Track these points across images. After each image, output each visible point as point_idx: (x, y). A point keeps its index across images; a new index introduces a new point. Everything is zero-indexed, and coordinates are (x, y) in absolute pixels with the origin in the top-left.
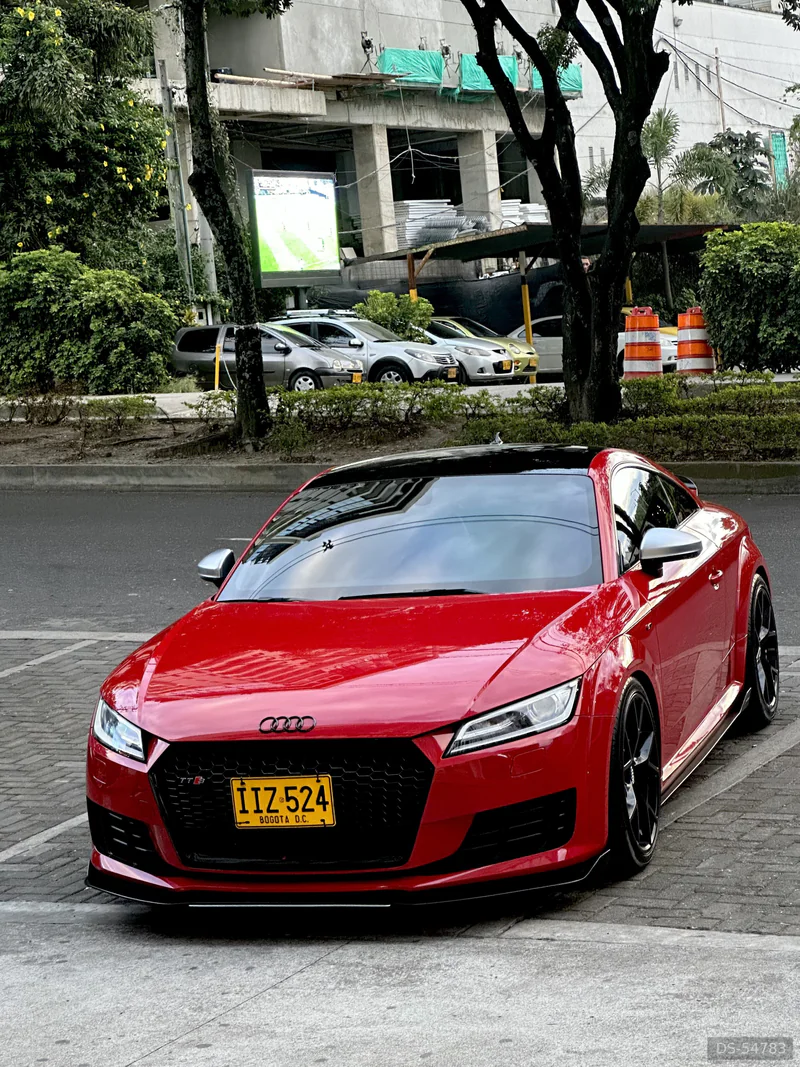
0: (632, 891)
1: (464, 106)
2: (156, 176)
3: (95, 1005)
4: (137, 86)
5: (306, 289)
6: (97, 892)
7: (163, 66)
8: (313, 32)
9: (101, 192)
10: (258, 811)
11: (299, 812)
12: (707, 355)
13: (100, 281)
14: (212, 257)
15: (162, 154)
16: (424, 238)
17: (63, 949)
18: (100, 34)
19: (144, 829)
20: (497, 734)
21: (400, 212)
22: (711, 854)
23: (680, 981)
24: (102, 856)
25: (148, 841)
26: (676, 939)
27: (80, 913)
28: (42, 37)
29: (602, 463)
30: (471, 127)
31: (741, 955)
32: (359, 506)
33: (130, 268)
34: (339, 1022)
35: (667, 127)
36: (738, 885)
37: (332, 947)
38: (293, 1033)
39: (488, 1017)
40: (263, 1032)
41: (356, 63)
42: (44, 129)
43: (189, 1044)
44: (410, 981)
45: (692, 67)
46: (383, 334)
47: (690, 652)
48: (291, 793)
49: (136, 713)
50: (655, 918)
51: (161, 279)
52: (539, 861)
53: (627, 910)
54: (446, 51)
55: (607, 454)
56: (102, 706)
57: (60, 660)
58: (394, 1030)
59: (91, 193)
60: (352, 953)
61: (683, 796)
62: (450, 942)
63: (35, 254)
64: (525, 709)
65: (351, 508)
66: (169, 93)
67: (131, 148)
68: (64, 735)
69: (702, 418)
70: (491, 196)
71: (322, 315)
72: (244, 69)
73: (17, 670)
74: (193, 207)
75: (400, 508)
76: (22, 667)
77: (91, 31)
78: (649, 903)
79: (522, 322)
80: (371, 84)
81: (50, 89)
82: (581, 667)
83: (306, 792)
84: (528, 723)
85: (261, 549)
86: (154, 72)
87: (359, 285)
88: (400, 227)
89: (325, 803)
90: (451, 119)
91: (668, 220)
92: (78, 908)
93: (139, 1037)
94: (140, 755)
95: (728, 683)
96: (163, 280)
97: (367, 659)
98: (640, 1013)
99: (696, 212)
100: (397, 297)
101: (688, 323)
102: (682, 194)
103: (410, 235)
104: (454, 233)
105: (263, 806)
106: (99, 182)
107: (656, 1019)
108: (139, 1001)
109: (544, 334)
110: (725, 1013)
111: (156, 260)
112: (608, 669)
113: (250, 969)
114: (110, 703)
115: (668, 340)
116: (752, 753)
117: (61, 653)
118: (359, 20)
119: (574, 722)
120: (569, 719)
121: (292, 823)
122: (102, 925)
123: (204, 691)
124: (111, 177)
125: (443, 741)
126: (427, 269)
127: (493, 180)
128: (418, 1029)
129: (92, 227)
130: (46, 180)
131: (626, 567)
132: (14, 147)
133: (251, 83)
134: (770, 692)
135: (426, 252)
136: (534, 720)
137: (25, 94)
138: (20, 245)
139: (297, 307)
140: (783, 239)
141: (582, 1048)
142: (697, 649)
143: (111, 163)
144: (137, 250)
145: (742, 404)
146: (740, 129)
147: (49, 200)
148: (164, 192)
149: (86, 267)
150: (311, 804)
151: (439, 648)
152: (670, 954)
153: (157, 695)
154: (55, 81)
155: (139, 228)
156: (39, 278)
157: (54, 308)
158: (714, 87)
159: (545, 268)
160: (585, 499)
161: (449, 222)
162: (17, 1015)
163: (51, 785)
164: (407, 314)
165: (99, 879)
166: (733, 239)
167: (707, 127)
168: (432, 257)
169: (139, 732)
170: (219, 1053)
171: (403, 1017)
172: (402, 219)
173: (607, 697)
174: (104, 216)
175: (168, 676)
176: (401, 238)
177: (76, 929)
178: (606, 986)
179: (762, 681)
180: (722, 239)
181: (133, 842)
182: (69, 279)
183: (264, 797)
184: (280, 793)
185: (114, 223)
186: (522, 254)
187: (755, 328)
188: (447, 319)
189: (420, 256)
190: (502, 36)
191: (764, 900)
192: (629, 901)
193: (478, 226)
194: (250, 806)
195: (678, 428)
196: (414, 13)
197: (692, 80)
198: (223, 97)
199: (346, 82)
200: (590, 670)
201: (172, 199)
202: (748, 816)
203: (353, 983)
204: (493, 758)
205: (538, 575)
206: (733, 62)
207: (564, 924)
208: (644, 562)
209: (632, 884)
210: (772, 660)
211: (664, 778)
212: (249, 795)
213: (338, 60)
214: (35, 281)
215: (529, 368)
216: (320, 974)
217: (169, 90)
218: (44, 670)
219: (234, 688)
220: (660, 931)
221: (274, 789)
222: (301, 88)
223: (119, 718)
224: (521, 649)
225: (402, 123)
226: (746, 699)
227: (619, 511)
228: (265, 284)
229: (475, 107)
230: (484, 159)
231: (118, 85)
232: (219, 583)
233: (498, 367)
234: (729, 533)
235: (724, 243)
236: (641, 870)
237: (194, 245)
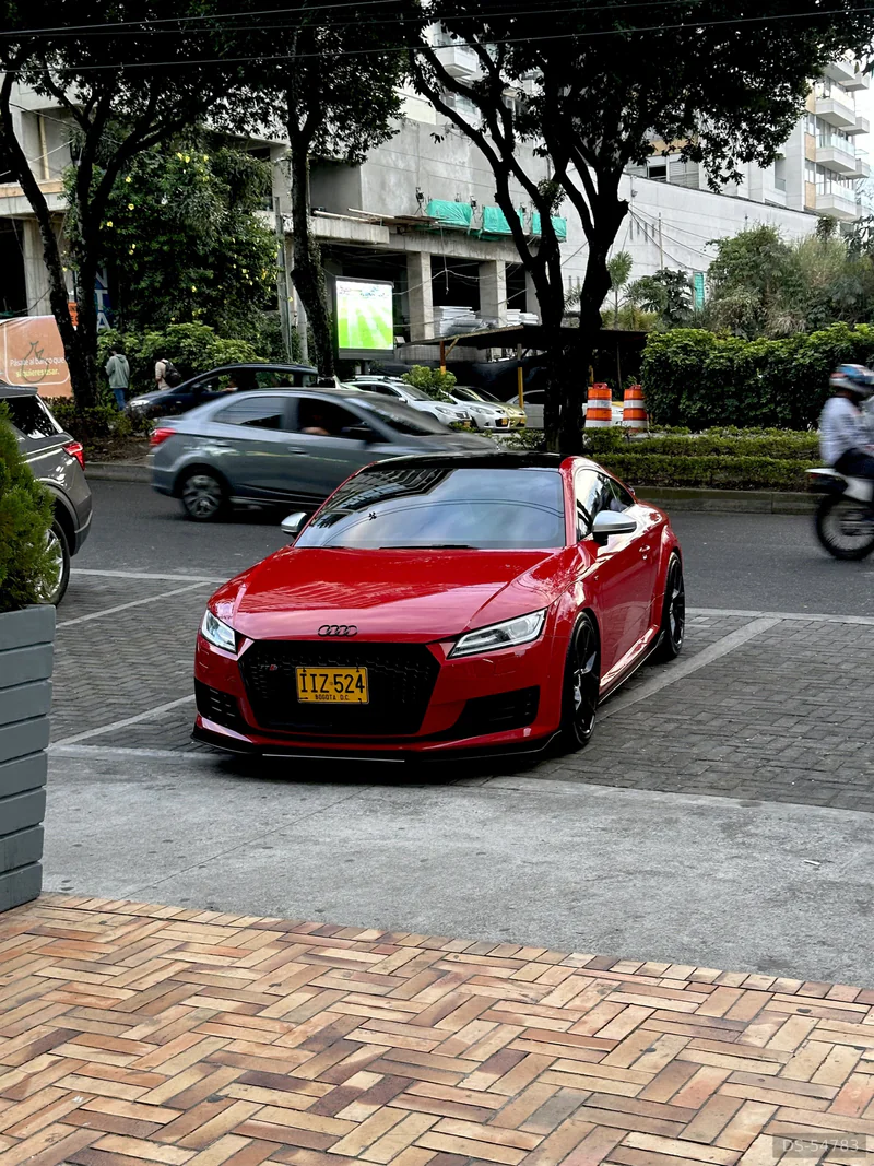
0: (575, 761)
1: (484, 243)
2: (270, 276)
3: (192, 818)
4: (259, 214)
5: (369, 361)
6: (199, 744)
7: (278, 202)
8: (383, 185)
9: (231, 286)
10: (314, 691)
11: (343, 693)
12: (643, 418)
13: (227, 347)
14: (305, 336)
15: (274, 261)
16: (452, 331)
17: (173, 781)
18: (234, 175)
19: (234, 701)
20: (486, 645)
21: (437, 313)
22: (631, 739)
23: (606, 820)
24: (203, 719)
25: (236, 708)
26: (604, 792)
27: (187, 759)
28: (194, 175)
29: (568, 466)
30: (488, 257)
31: (650, 805)
32: (396, 489)
33: (248, 340)
34: (364, 837)
35: (624, 263)
36: (649, 760)
37: (361, 788)
38: (331, 842)
39: (469, 838)
40: (310, 840)
41: (412, 209)
42: (193, 239)
43: (257, 846)
44: (416, 813)
45: (642, 225)
46: (422, 396)
47: (624, 605)
48: (338, 679)
49: (231, 620)
50: (590, 778)
51: (270, 348)
52: (509, 736)
53: (571, 773)
54: (474, 204)
55: (572, 459)
56: (208, 614)
57: (183, 594)
58: (401, 843)
59: (224, 286)
60: (376, 792)
61: (614, 701)
62: (445, 788)
63: (183, 326)
64: (506, 628)
65: (390, 490)
66: (281, 220)
67: (254, 256)
68: (183, 643)
69: (638, 456)
70: (500, 306)
71: (380, 380)
72: (335, 208)
73: (153, 599)
74: (294, 298)
75: (425, 492)
76: (158, 598)
77: (229, 173)
78: (585, 769)
79: (516, 393)
80: (421, 224)
81: (199, 212)
82: (546, 602)
83: (349, 679)
84: (508, 639)
85: (325, 517)
86: (271, 208)
87: (406, 362)
88: (436, 324)
89: (361, 687)
90: (475, 250)
91: (620, 327)
92: (186, 755)
93: (222, 840)
94: (232, 648)
95: (649, 627)
96: (271, 349)
97: (398, 590)
98: (577, 839)
99: (642, 324)
100: (432, 370)
101: (631, 396)
102: (633, 311)
103: (443, 330)
104: (473, 329)
105: (318, 688)
106: (230, 279)
107: (589, 844)
108: (224, 817)
109: (531, 403)
110: (636, 842)
111: (265, 335)
112: (566, 606)
113: (303, 799)
114: (214, 613)
115: (617, 410)
116: (664, 675)
117: (185, 589)
118: (415, 179)
119: (540, 639)
120: (537, 637)
121: (338, 700)
122: (202, 767)
123: (281, 607)
124: (239, 276)
125: (447, 648)
126: (454, 354)
127: (502, 295)
128: (420, 843)
129: (223, 310)
130: (193, 275)
131: (583, 537)
132: (172, 251)
133: (339, 218)
134: (678, 636)
135: (453, 340)
136: (512, 636)
137: (181, 214)
138: (173, 319)
139: (363, 373)
140: (700, 341)
141: (534, 861)
142: (629, 604)
143: (238, 266)
144: (254, 327)
145: (666, 448)
146: (674, 269)
147: (194, 289)
148: (274, 288)
149: (217, 337)
150: (352, 687)
151: (447, 585)
152: (600, 802)
153: (246, 607)
154: (202, 207)
155: (256, 312)
156: (185, 342)
157: (195, 365)
158: (656, 240)
159: (535, 357)
160: (556, 489)
161: (470, 323)
162: (137, 823)
163: (171, 675)
164: (438, 382)
165: (201, 734)
166: (666, 339)
167: (650, 267)
168: (457, 344)
169: (233, 632)
170: (278, 853)
171: (410, 835)
172: (438, 319)
173: (564, 625)
174: (232, 303)
175: (256, 597)
176: (436, 330)
177: (183, 769)
178: (554, 821)
179: (673, 626)
180: (658, 339)
181: (225, 710)
182: (205, 345)
183: (319, 681)
184: (331, 679)
185: (238, 308)
186: (520, 345)
187: (677, 401)
188: (465, 388)
189: (448, 343)
190: (513, 183)
191: (666, 770)
192: (573, 767)
193: (490, 326)
194: (309, 687)
195: (621, 462)
196: (453, 176)
197: (642, 234)
198: (318, 227)
199: (405, 221)
200: (553, 605)
201: (280, 294)
202: (658, 715)
203: (376, 812)
204: (479, 661)
205: (517, 538)
206: (670, 223)
207: (526, 780)
208: (595, 534)
209: (575, 756)
210: (680, 615)
211: (601, 685)
212: (308, 679)
213: (399, 205)
214: (182, 345)
215: (520, 425)
216: (353, 805)
217: (281, 218)
218: (172, 600)
219: (303, 606)
220: (593, 787)
221: (326, 676)
222: (372, 223)
223: (220, 623)
224: (503, 589)
225: (441, 252)
226: (661, 638)
227: (580, 505)
228: (342, 356)
229: (492, 244)
230: (496, 281)
231: (246, 212)
232: (295, 535)
233: (499, 422)
234: (653, 523)
235: (659, 341)
236: (581, 747)
237: (293, 327)
